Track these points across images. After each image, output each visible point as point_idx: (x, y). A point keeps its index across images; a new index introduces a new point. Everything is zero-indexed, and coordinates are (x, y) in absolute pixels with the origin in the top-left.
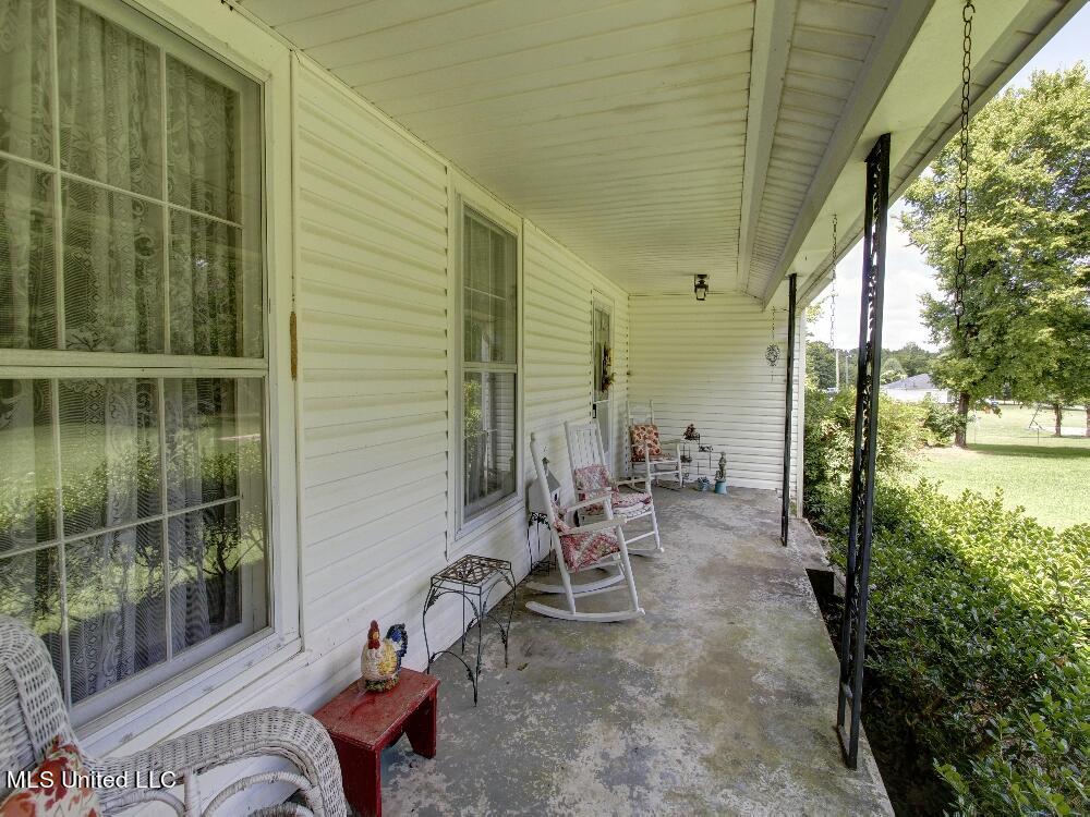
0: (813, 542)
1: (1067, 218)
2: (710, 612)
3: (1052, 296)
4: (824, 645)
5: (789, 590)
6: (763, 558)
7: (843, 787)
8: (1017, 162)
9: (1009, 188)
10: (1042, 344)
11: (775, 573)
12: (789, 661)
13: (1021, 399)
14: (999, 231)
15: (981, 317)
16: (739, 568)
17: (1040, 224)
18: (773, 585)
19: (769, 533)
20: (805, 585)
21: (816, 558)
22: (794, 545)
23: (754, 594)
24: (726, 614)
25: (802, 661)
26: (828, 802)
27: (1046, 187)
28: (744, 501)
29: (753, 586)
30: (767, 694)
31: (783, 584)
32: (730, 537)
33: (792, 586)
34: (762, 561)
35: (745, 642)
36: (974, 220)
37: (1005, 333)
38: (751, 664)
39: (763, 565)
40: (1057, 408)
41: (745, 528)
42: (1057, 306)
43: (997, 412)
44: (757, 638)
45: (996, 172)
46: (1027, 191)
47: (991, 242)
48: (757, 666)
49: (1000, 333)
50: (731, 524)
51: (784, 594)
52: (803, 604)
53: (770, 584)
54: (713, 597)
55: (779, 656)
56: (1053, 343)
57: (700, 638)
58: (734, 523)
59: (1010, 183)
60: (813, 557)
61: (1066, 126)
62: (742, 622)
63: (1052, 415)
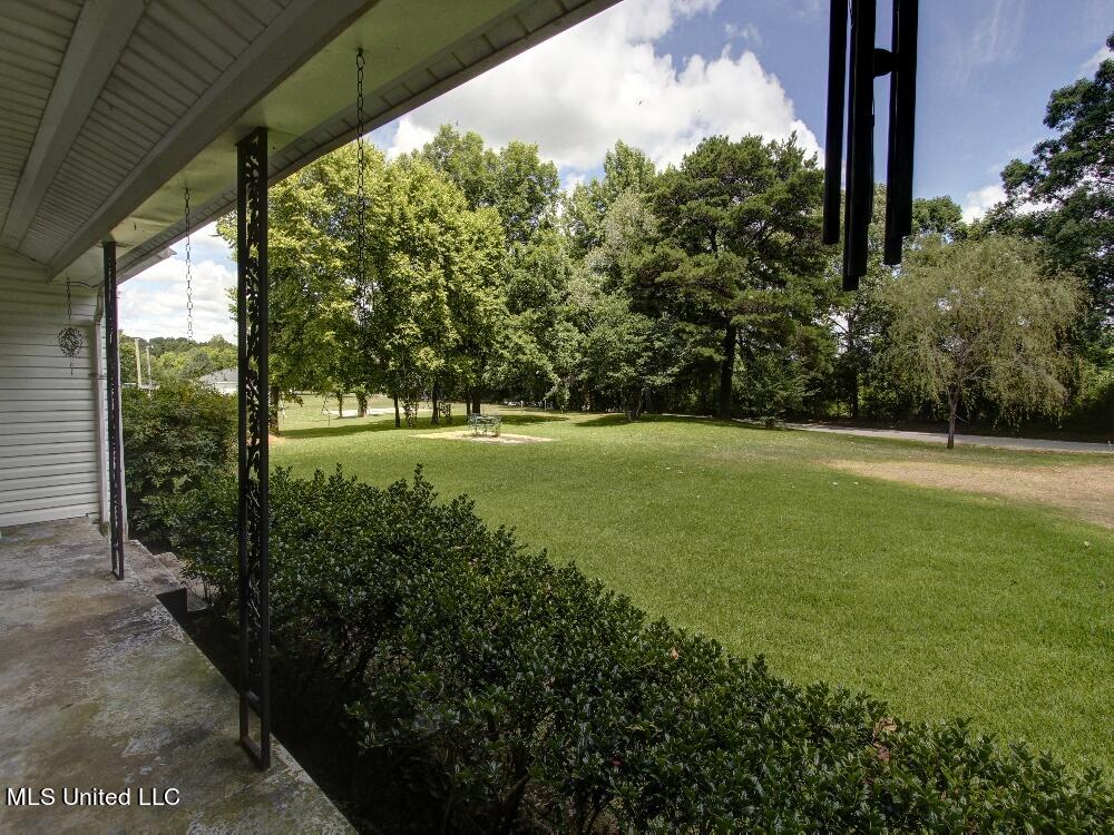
0: (152, 564)
1: (341, 245)
2: (24, 710)
3: (334, 305)
4: (202, 667)
5: (142, 628)
6: (94, 604)
7: (262, 792)
8: (306, 188)
9: (302, 209)
10: (329, 343)
11: (116, 616)
12: (165, 708)
13: (316, 389)
14: (292, 242)
15: (284, 317)
16: (58, 631)
17: (323, 245)
18: (119, 631)
19: (92, 571)
20: (160, 613)
21: (160, 580)
22: (132, 575)
23: (93, 654)
24: (55, 700)
25: (183, 697)
26: (252, 817)
27: (326, 215)
28: (40, 542)
29: (90, 643)
30: (150, 759)
31: (132, 624)
32: (28, 595)
33: (145, 622)
34: (91, 610)
35: (97, 718)
36: (274, 228)
37: (303, 333)
38: (115, 739)
39: (94, 613)
40: (339, 396)
41: (50, 577)
42: (337, 313)
43: (300, 401)
44: (114, 703)
45: (290, 190)
46: (314, 215)
47: (289, 250)
48: (126, 736)
49: (298, 333)
50: (23, 578)
51: (136, 635)
52: (165, 637)
53: (111, 632)
54: (23, 687)
55: (152, 708)
56: (334, 343)
57: (16, 753)
58: (28, 574)
59: (300, 203)
60: (156, 580)
61: (338, 171)
62: (85, 696)
63: (336, 401)
